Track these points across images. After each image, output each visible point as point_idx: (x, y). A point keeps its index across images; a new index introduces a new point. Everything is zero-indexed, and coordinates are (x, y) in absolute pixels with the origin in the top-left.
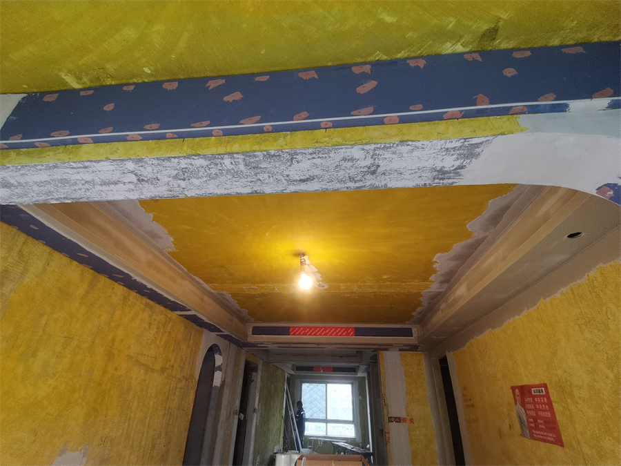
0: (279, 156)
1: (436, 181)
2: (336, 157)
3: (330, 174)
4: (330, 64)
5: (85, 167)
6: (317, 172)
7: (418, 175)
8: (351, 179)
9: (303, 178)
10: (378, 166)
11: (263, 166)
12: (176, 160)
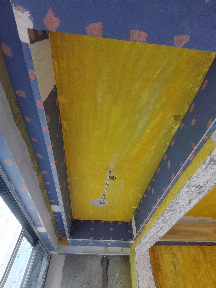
4: (160, 162)
5: (150, 233)
9: (188, 202)
11: (174, 209)
12: (158, 221)
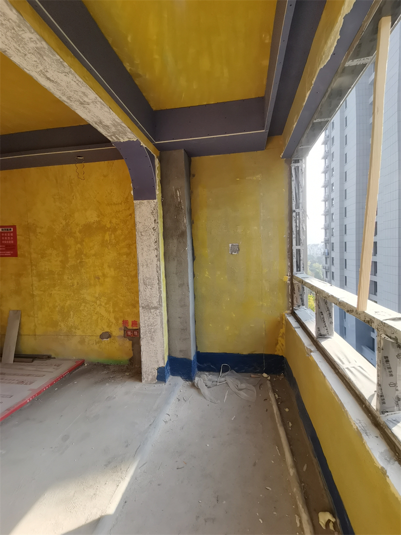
0: (65, 67)
1: (94, 123)
2: (84, 89)
3: (67, 89)
6: (63, 84)
7: (93, 117)
8: (69, 98)
9: (51, 78)
10: (89, 104)
